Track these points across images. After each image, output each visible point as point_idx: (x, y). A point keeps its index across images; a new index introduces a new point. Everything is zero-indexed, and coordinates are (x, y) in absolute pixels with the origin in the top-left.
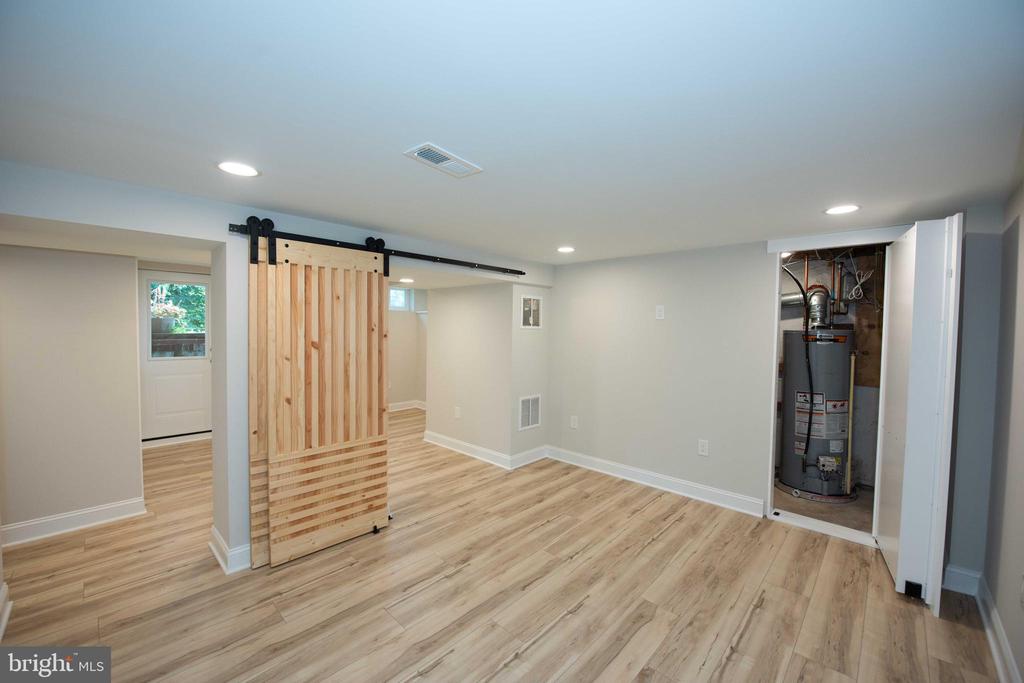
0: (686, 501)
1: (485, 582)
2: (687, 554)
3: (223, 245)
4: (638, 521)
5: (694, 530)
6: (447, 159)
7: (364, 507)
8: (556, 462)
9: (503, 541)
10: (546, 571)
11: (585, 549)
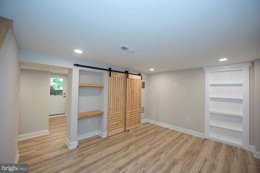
0: (184, 134)
1: (134, 153)
2: (185, 147)
3: (72, 69)
4: (171, 138)
5: (186, 141)
6: (128, 49)
8: (149, 123)
9: (137, 143)
10: (149, 151)
11: (158, 145)
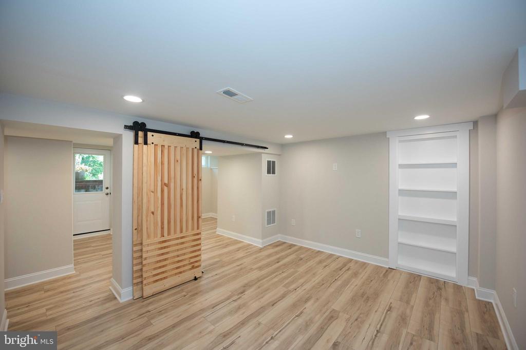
0: (350, 260)
1: (253, 302)
2: (352, 287)
3: (121, 135)
4: (327, 271)
5: (356, 274)
6: (237, 95)
7: (190, 267)
8: (285, 243)
9: (261, 282)
10: (283, 297)
11: (302, 285)
